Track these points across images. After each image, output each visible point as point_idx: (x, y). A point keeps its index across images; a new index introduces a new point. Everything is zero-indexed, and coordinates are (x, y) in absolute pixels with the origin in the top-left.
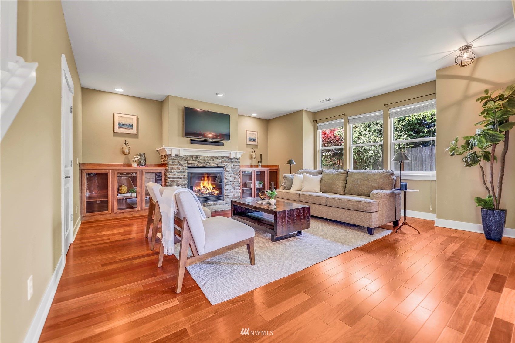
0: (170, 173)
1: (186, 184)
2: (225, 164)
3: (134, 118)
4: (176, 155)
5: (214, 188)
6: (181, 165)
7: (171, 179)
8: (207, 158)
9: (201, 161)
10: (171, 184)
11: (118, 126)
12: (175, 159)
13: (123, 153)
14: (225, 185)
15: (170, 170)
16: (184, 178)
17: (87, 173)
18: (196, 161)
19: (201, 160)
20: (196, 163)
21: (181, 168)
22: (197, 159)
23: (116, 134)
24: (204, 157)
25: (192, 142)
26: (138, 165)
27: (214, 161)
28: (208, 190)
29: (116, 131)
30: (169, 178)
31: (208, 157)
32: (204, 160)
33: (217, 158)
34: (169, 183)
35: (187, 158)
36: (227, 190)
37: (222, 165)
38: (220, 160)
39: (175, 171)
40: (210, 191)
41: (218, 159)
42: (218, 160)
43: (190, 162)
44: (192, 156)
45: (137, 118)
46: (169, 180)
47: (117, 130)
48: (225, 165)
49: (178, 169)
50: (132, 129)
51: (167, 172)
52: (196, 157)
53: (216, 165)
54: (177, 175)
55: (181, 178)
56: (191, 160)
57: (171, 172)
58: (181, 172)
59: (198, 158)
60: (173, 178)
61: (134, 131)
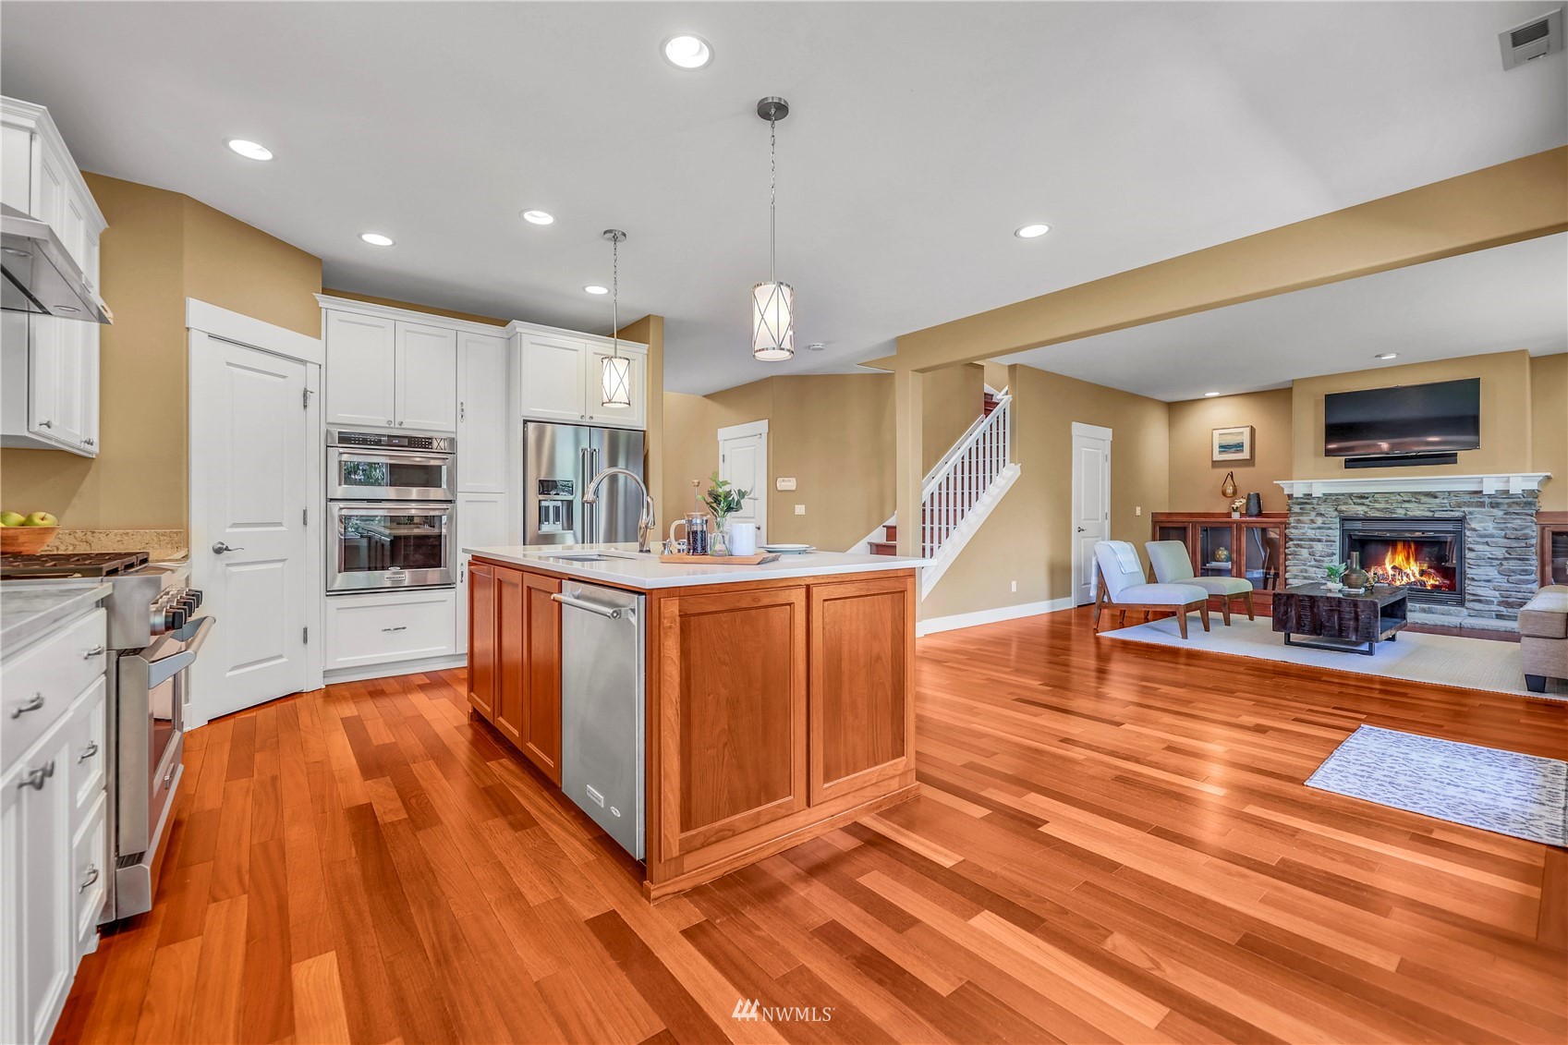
0: (1293, 531)
1: (1333, 554)
2: (1463, 509)
3: (1247, 431)
4: (1305, 495)
5: (1422, 573)
6: (1321, 514)
7: (1295, 542)
8: (1398, 497)
9: (1377, 505)
10: (1295, 551)
11: (1218, 450)
12: (1306, 503)
13: (1224, 494)
14: (1467, 565)
15: (1292, 525)
16: (1327, 541)
17: (1160, 528)
18: (1364, 504)
19: (1376, 501)
20: (1364, 508)
21: (1319, 521)
22: (1366, 501)
23: (1216, 464)
24: (1387, 495)
25: (1350, 464)
26: (1242, 515)
27: (1419, 503)
28: (1408, 576)
29: (1215, 459)
30: (1292, 540)
31: (1399, 494)
32: (1387, 502)
33: (1433, 495)
34: (1292, 549)
35: (1336, 500)
36: (1473, 579)
37: (1453, 513)
38: (1445, 501)
39: (1306, 526)
40: (1413, 579)
41: (1436, 497)
42: (1437, 501)
43: (1343, 508)
44: (1351, 495)
45: (1253, 430)
46: (1291, 543)
47: (1217, 457)
48: (1464, 512)
49: (1312, 521)
50: (1242, 451)
51: (1289, 528)
52: (1362, 497)
53: (1430, 514)
54: (1311, 534)
55: (1320, 541)
56: (1346, 504)
57: (1295, 528)
58: (1319, 528)
59: (1370, 499)
60: (1300, 540)
61: (1246, 455)
